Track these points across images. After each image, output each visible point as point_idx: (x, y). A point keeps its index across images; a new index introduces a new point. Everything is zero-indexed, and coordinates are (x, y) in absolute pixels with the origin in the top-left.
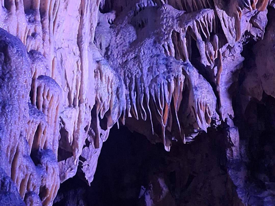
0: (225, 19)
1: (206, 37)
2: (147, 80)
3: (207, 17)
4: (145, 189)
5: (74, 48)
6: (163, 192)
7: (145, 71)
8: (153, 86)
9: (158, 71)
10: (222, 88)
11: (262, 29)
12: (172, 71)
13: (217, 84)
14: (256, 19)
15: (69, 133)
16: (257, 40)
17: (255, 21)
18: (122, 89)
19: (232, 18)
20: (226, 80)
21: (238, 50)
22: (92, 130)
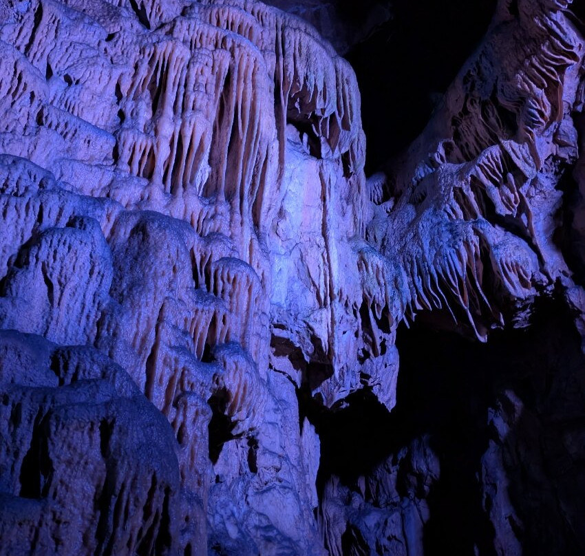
0: (515, 149)
1: (498, 181)
2: (429, 256)
3: (492, 156)
4: (493, 411)
5: (318, 240)
6: (516, 408)
7: (426, 247)
8: (438, 261)
9: (442, 241)
10: (541, 240)
11: (573, 145)
12: (458, 235)
13: (532, 235)
14: (560, 135)
15: (322, 339)
16: (572, 162)
17: (559, 139)
18: (401, 277)
19: (524, 144)
20: (545, 228)
21: (547, 183)
22: (368, 336)
